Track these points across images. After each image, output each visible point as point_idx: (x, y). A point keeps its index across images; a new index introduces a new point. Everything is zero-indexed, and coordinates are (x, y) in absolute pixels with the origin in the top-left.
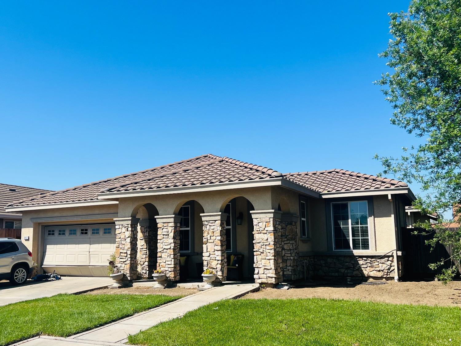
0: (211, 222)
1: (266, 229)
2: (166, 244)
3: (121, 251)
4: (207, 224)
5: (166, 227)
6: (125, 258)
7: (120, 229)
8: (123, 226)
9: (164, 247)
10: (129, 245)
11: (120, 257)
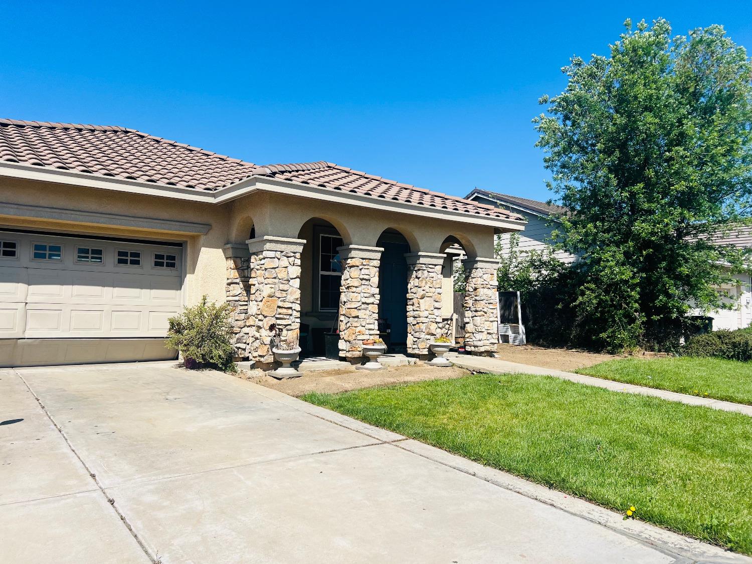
0: (430, 266)
1: (490, 283)
2: (366, 295)
3: (281, 304)
4: (425, 268)
5: (366, 267)
6: (288, 317)
7: (276, 259)
8: (283, 254)
9: (364, 300)
10: (298, 294)
11: (277, 316)
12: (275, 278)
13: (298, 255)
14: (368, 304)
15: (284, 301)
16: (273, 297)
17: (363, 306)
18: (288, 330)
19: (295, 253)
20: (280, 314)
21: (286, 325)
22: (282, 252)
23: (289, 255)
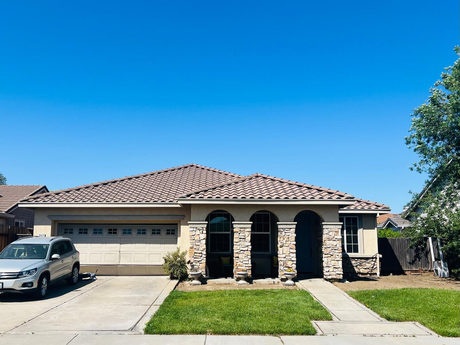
1: (335, 237)
2: (244, 246)
3: (196, 251)
4: (283, 231)
5: (243, 232)
6: (200, 257)
7: (194, 231)
8: (197, 229)
9: (241, 249)
10: (205, 247)
11: (194, 257)
12: (194, 240)
13: (205, 229)
14: (244, 251)
15: (198, 250)
16: (192, 248)
17: (241, 252)
18: (200, 263)
19: (203, 228)
20: (196, 256)
21: (199, 261)
22: (197, 228)
23: (200, 229)
